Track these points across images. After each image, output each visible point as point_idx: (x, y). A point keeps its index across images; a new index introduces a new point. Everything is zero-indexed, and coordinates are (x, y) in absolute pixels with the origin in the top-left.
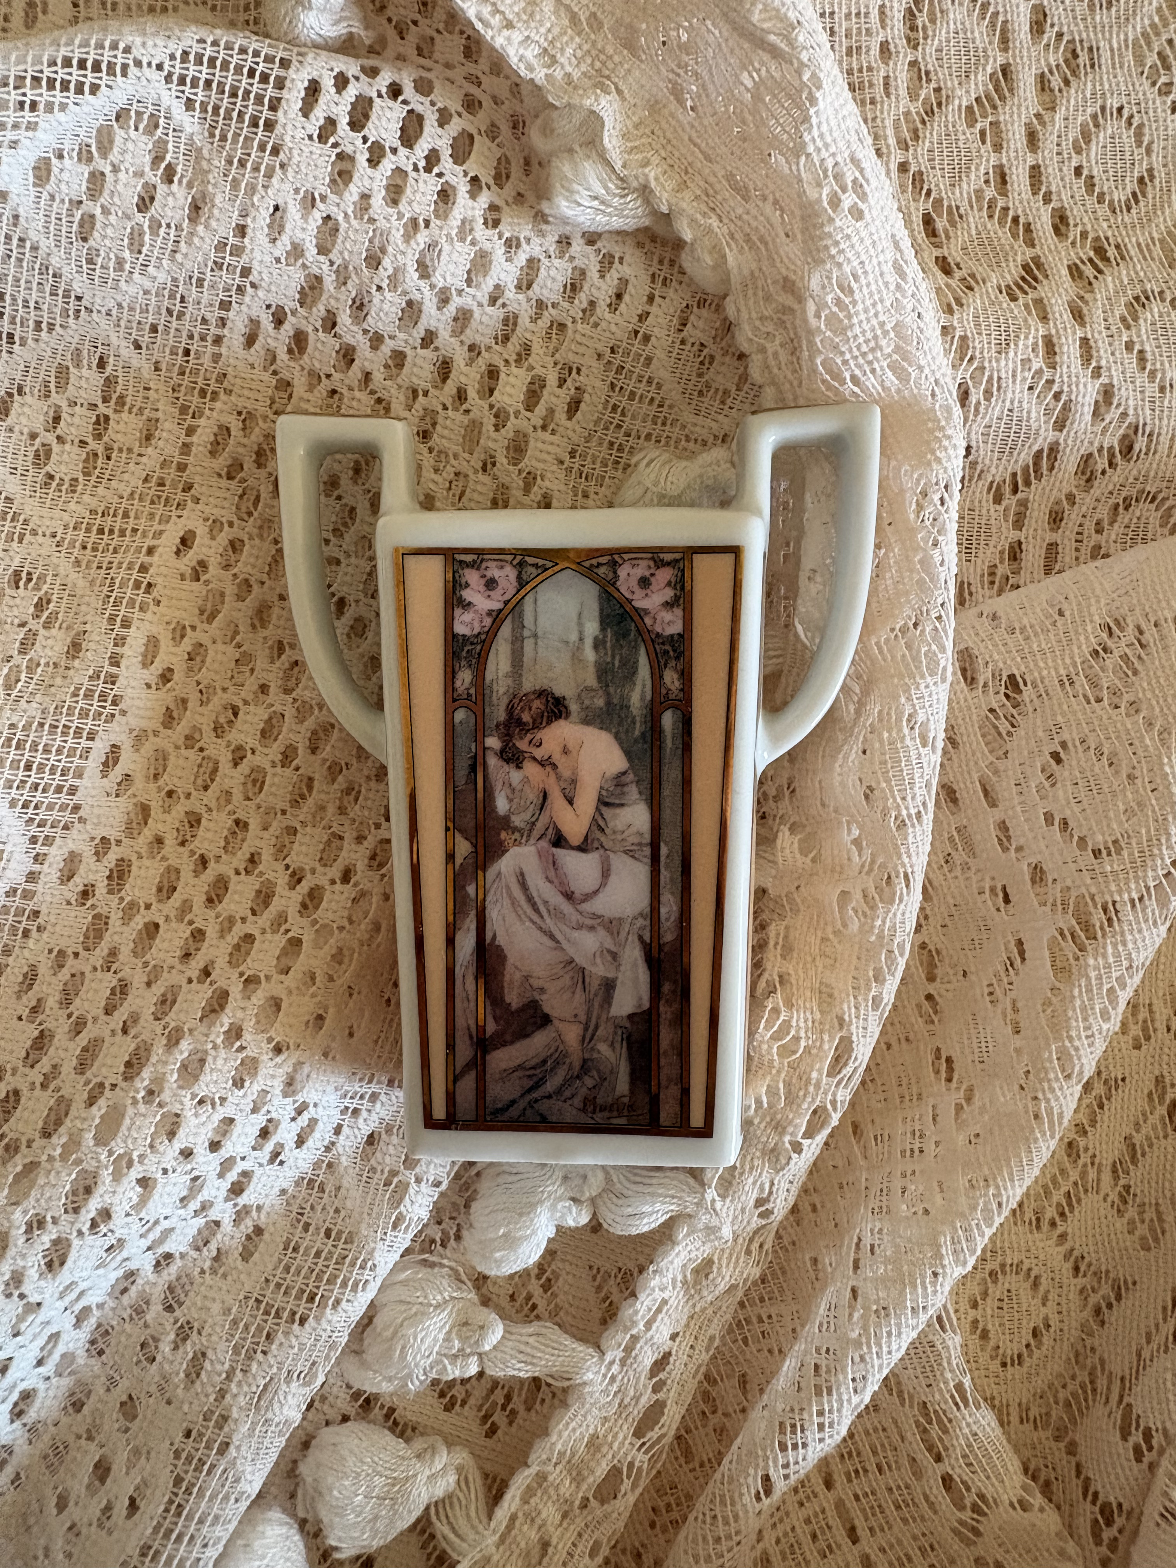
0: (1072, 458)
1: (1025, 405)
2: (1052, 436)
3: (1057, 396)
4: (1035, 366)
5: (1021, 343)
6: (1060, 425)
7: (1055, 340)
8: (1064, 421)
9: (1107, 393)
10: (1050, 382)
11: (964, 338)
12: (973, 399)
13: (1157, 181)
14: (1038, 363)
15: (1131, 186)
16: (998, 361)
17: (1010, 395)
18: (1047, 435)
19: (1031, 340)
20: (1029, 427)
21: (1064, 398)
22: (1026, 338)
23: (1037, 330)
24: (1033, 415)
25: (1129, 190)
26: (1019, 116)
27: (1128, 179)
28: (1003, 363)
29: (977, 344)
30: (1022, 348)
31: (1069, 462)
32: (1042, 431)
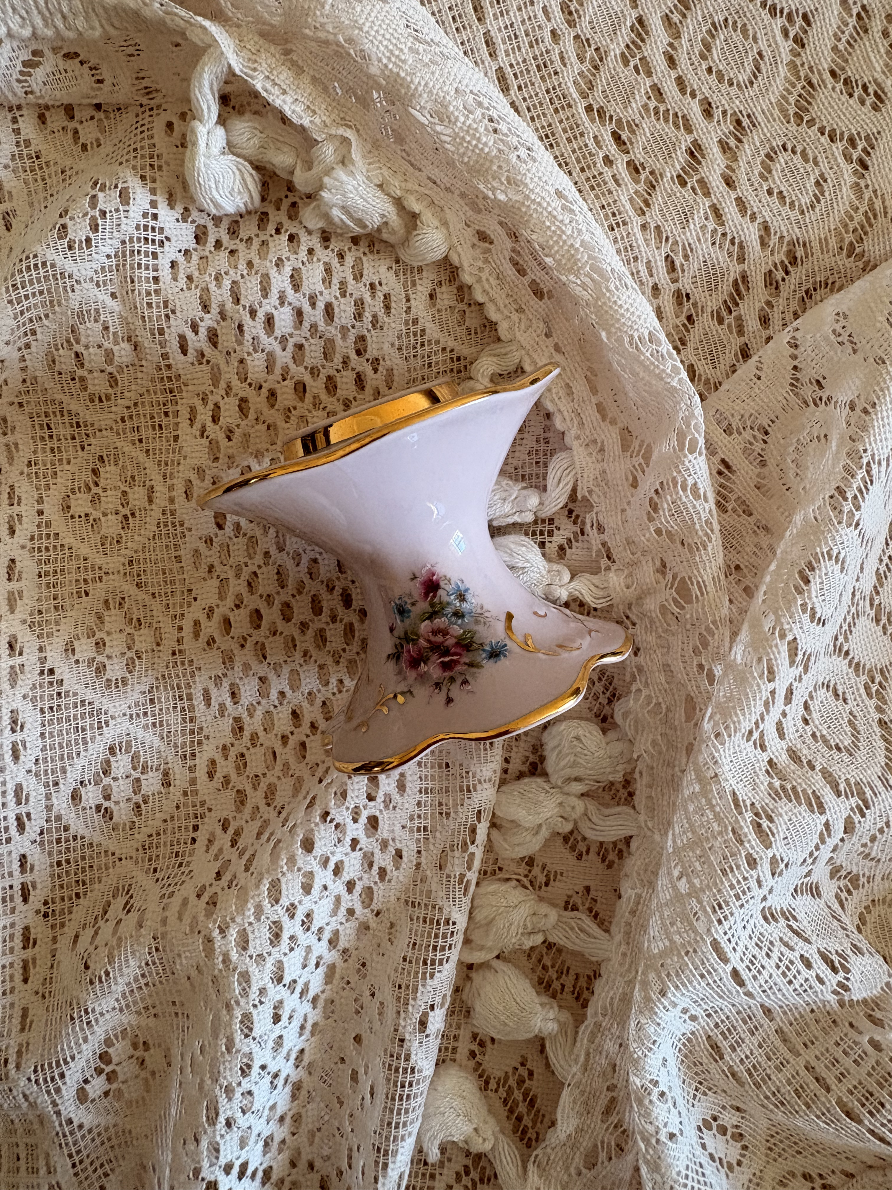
0: (758, 278)
1: (713, 255)
2: (739, 268)
3: (732, 242)
4: (710, 228)
5: (696, 217)
6: (741, 259)
7: (718, 206)
8: (744, 254)
9: (766, 228)
10: (724, 235)
11: (658, 227)
12: (677, 263)
13: (766, 59)
14: (711, 225)
15: (749, 67)
16: (684, 234)
17: (700, 252)
18: (735, 270)
19: (702, 212)
20: (721, 268)
21: (737, 241)
22: (698, 212)
23: (704, 204)
24: (721, 259)
25: (749, 71)
26: (658, 48)
27: (746, 64)
28: (688, 234)
29: (667, 228)
30: (698, 219)
31: (757, 280)
32: (731, 268)
